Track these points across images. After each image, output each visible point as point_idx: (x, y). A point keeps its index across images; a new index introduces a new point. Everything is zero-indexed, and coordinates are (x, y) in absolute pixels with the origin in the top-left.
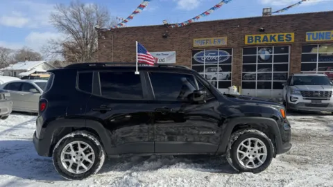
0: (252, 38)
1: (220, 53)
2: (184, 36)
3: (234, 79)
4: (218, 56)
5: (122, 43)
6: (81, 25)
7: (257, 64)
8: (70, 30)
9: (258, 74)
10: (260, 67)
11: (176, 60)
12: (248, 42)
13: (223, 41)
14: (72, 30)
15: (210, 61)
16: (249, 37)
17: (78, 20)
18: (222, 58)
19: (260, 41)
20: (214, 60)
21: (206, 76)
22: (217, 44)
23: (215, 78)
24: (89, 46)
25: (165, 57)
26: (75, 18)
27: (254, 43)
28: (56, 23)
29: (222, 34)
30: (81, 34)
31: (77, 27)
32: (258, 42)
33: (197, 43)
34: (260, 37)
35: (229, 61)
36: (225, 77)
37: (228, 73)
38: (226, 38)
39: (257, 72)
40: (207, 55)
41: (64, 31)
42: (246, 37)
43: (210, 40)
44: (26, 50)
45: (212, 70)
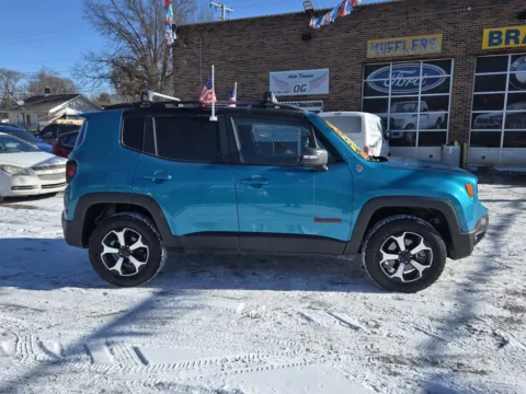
0: (500, 33)
1: (426, 71)
2: (347, 35)
3: (454, 127)
4: (421, 78)
5: (220, 53)
6: (143, 22)
7: (507, 92)
8: (123, 34)
9: (508, 116)
10: (513, 99)
11: (330, 87)
12: (491, 43)
13: (435, 44)
14: (128, 34)
15: (403, 87)
16: (491, 34)
17: (137, 13)
18: (428, 82)
19: (517, 42)
20: (411, 86)
21: (392, 119)
22: (420, 51)
23: (411, 126)
24: (160, 65)
25: (306, 81)
26: (130, 8)
27: (503, 46)
28: (96, 19)
29: (431, 27)
30: (144, 40)
31: (137, 25)
32: (512, 44)
33: (373, 51)
34: (518, 33)
35: (445, 87)
36: (434, 122)
37: (442, 113)
38: (439, 37)
39: (505, 111)
40: (395, 74)
41: (113, 35)
42: (486, 32)
43: (404, 42)
44: (47, 73)
45: (406, 107)
